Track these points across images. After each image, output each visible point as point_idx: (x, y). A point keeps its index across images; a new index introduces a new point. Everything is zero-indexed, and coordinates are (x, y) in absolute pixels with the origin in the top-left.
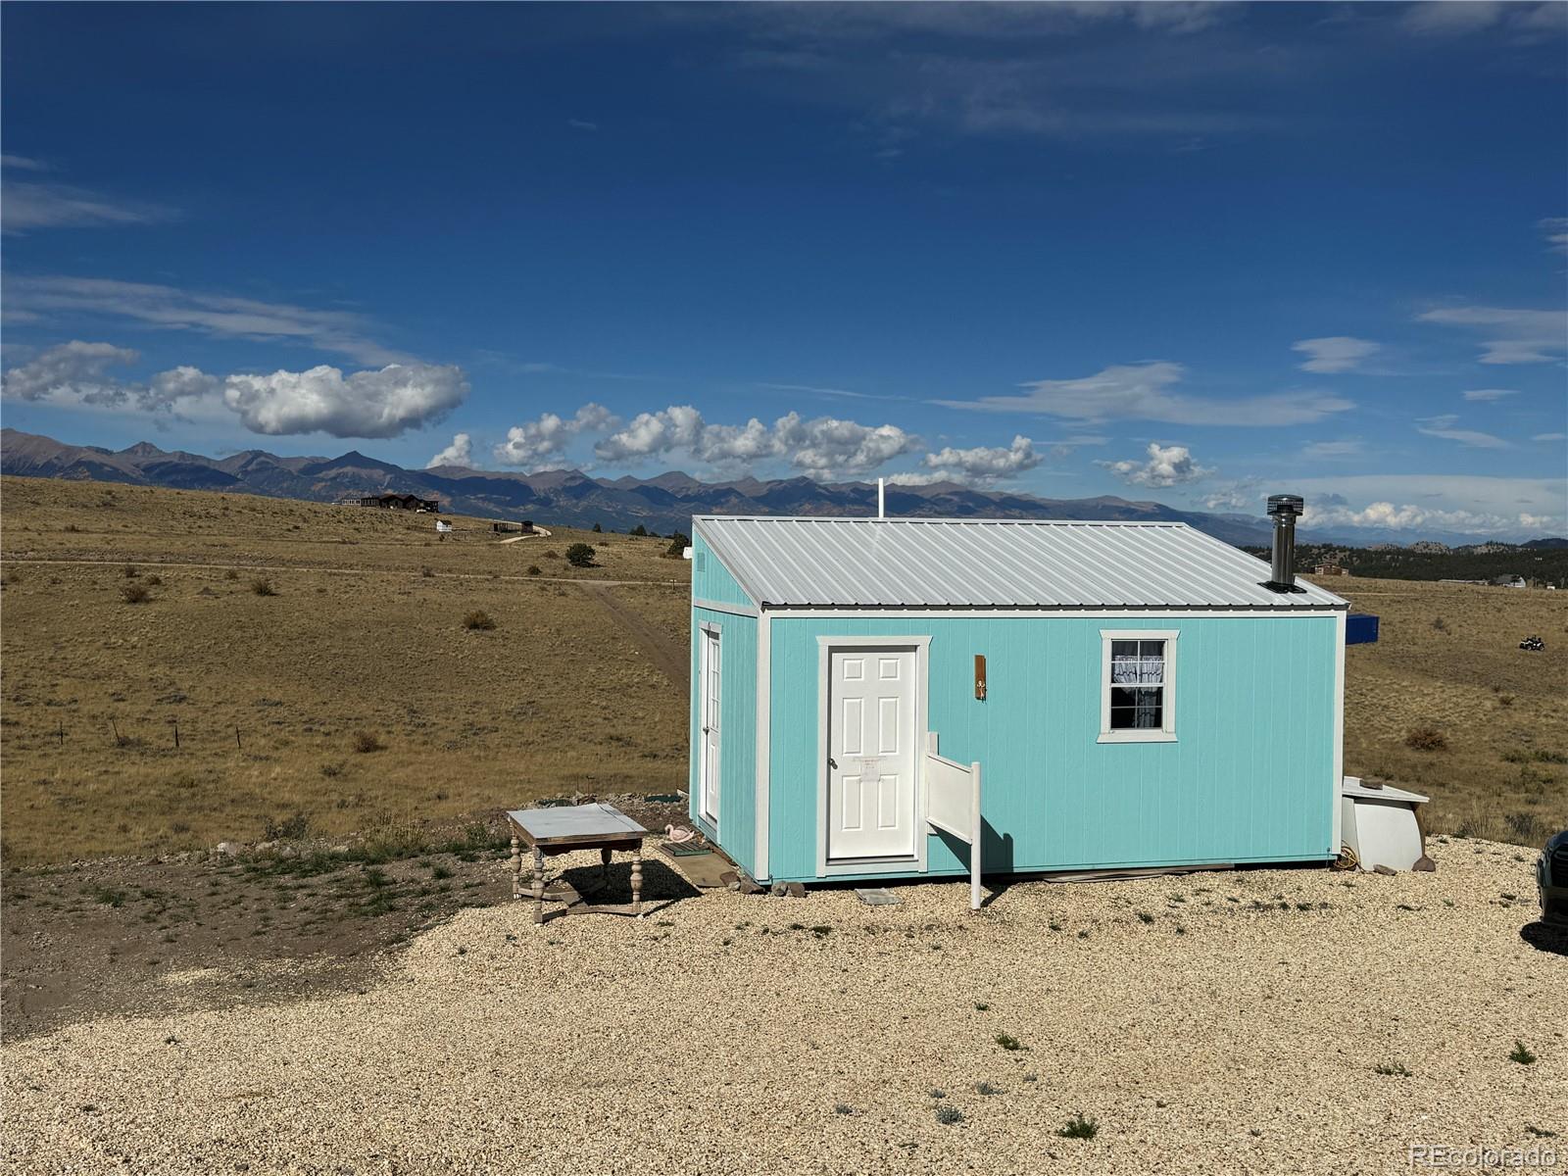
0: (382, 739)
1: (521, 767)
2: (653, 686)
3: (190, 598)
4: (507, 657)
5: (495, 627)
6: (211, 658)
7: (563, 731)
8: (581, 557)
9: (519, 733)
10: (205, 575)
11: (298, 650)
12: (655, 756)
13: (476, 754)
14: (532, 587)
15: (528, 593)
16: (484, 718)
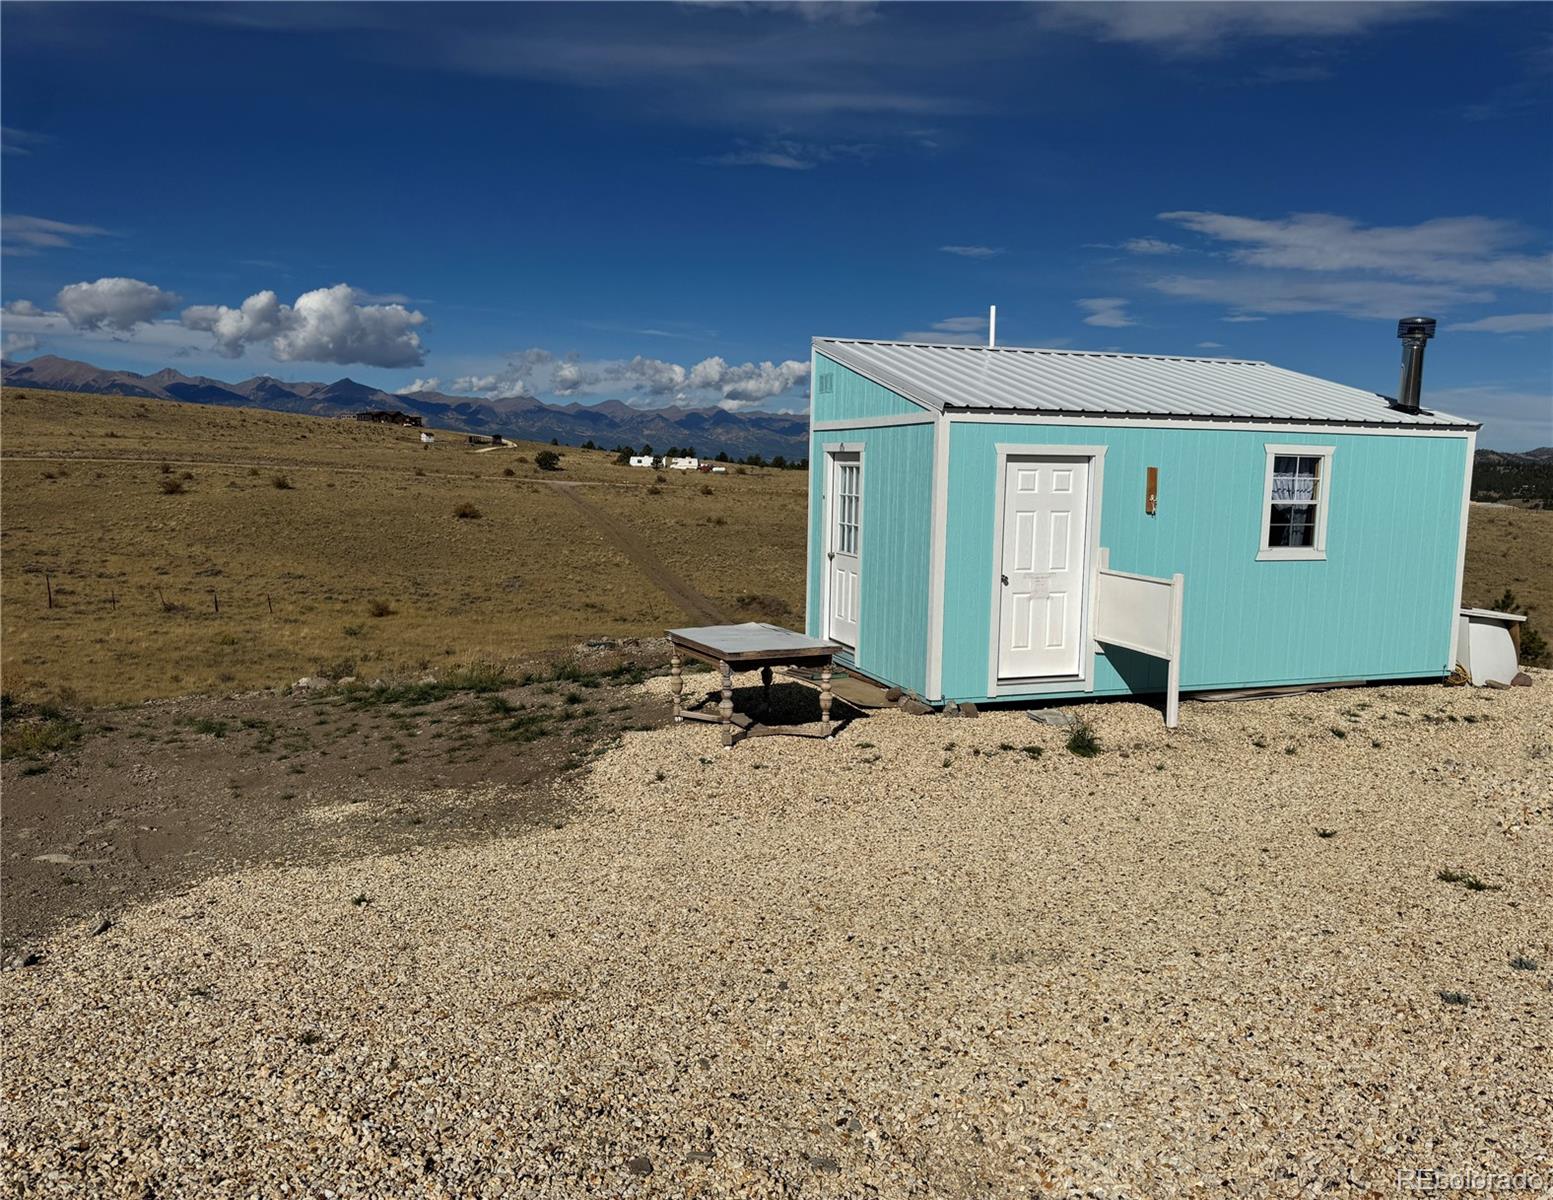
0: (393, 606)
1: (514, 628)
2: (617, 565)
3: (219, 491)
4: (493, 541)
5: (481, 517)
6: (241, 539)
7: (546, 600)
8: (547, 462)
9: (509, 601)
10: (231, 471)
11: (315, 533)
12: (625, 620)
13: (475, 618)
14: (508, 485)
15: (506, 489)
16: (478, 589)
